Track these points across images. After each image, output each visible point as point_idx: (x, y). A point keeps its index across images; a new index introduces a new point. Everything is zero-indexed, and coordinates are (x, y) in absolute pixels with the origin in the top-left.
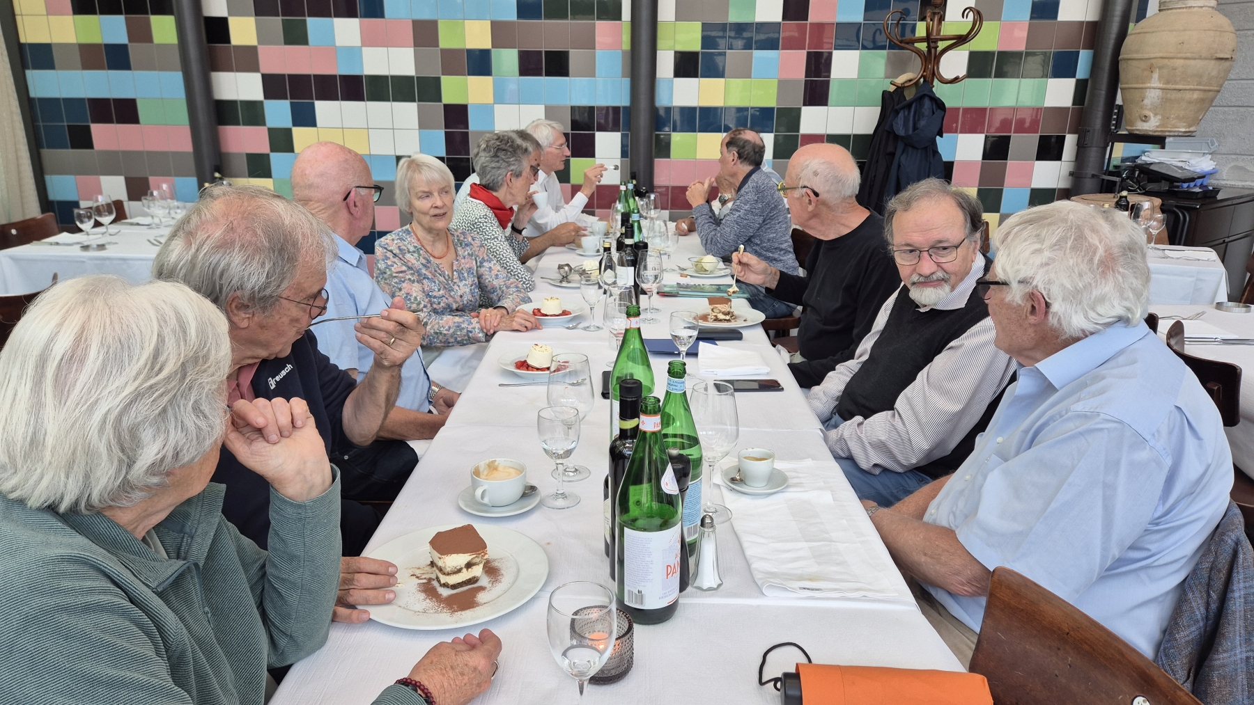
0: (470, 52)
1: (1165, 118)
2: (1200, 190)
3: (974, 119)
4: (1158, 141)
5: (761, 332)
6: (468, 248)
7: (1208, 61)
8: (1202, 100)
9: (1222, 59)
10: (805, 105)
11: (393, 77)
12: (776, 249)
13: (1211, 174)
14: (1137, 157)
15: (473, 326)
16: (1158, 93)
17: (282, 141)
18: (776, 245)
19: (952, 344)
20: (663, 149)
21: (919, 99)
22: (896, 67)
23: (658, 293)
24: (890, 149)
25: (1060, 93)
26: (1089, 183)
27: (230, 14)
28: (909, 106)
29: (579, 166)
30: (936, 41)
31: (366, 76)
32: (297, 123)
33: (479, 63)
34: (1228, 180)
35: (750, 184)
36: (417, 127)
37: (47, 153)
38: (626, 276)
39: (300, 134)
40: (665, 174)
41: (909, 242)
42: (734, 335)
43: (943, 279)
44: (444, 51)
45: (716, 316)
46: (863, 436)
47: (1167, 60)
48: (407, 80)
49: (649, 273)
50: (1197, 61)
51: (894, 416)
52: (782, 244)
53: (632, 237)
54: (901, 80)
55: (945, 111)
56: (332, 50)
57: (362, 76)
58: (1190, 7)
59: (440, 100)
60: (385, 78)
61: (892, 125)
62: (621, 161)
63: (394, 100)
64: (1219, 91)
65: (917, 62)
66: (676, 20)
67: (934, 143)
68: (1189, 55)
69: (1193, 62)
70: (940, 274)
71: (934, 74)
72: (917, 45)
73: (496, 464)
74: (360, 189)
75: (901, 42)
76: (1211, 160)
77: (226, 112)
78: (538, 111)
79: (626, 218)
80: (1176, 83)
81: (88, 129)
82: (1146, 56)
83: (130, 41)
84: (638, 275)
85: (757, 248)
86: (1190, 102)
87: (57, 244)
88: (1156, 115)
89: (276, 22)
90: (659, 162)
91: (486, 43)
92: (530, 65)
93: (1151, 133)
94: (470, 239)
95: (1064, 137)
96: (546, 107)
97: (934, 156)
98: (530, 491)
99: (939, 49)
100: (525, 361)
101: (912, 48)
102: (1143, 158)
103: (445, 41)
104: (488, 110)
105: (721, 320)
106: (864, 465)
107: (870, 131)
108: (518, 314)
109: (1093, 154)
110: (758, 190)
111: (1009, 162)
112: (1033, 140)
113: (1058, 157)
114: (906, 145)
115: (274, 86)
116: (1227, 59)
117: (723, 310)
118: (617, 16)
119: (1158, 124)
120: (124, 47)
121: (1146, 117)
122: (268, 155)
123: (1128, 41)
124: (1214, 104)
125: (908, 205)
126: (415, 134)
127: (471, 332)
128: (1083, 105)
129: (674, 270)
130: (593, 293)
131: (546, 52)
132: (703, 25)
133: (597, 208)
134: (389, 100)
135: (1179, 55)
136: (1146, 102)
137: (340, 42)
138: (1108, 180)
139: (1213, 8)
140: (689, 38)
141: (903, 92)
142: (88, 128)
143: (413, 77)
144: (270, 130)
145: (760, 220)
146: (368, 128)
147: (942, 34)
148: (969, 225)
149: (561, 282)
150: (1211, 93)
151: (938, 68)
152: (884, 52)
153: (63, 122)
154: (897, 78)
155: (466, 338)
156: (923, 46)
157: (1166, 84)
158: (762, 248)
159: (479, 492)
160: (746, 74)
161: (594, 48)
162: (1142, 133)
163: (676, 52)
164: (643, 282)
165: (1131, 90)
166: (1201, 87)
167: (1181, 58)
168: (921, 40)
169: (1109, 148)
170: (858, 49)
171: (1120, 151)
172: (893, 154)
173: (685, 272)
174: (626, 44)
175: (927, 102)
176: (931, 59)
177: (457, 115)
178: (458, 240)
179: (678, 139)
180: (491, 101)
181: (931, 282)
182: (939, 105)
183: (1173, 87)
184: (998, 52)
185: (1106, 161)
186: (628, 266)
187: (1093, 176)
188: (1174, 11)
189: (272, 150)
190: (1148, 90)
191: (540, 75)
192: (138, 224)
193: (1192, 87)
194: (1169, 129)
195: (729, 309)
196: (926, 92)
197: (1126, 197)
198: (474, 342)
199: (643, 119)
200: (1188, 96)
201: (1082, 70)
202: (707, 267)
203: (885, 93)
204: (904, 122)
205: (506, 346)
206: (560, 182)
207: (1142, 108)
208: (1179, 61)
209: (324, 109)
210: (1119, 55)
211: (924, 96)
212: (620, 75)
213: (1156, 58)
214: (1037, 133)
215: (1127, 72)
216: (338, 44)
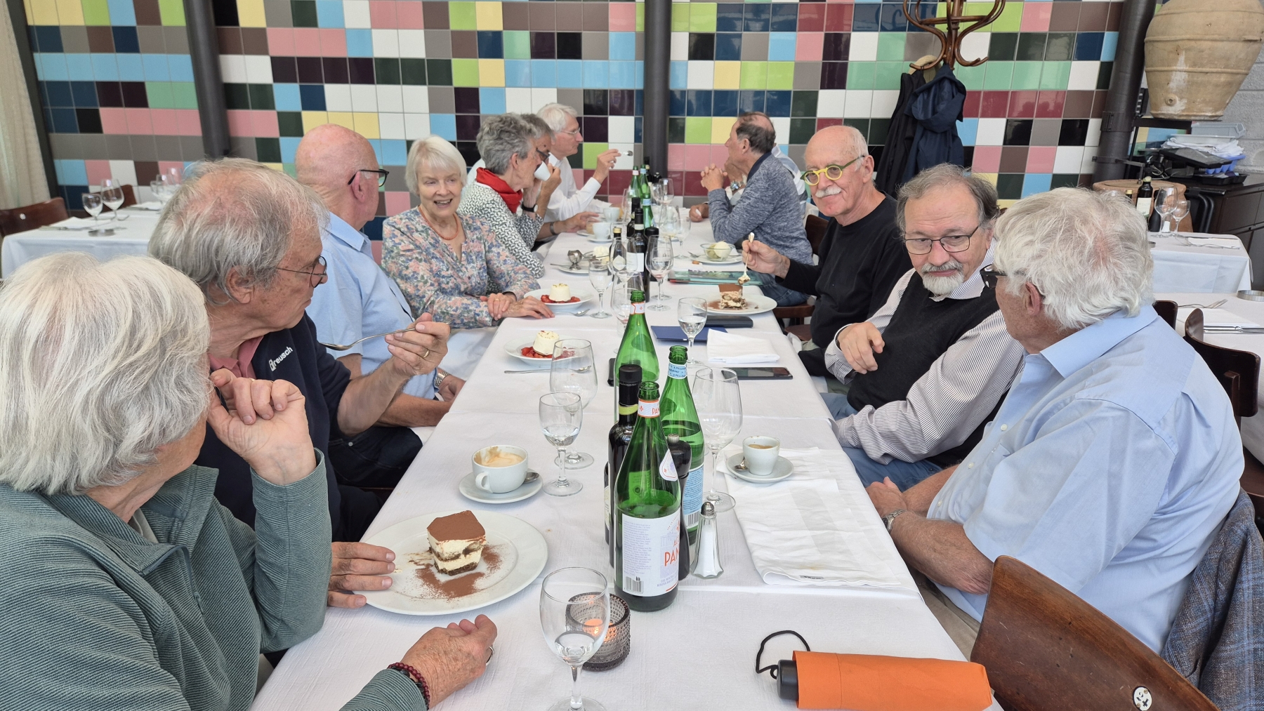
0: (481, 34)
1: (1191, 102)
2: (1226, 176)
3: (996, 103)
4: (1184, 125)
5: (772, 321)
6: (477, 232)
7: (1236, 43)
8: (1229, 84)
9: (1250, 41)
10: (823, 87)
11: (404, 60)
12: (787, 237)
13: (1238, 160)
14: (1163, 142)
15: (481, 309)
16: (1184, 75)
17: (291, 126)
18: (787, 234)
19: (967, 334)
20: (678, 134)
21: (939, 82)
22: (916, 49)
23: (669, 280)
24: (909, 134)
25: (1084, 75)
26: (1112, 169)
28: (928, 89)
29: (592, 150)
30: (957, 22)
31: (376, 59)
32: (306, 106)
33: (490, 45)
34: (1255, 166)
35: (761, 170)
36: (428, 111)
37: (55, 137)
38: (636, 262)
39: (310, 119)
40: (679, 159)
41: (921, 229)
42: (745, 322)
43: (956, 269)
44: (454, 33)
45: (726, 303)
46: (873, 425)
47: (1193, 43)
48: (418, 62)
49: (659, 260)
50: (1225, 43)
51: (906, 406)
52: (792, 232)
53: (642, 222)
54: (920, 62)
55: (965, 95)
56: (342, 32)
57: (372, 59)
59: (450, 83)
60: (395, 61)
61: (910, 109)
62: (635, 146)
63: (404, 83)
64: (1247, 74)
65: (938, 44)
66: (692, 2)
67: (954, 127)
68: (1216, 37)
69: (1220, 44)
70: (952, 264)
71: (954, 57)
72: (937, 26)
73: (498, 450)
74: (365, 173)
75: (921, 23)
76: (1238, 145)
77: (234, 96)
78: (550, 95)
79: (636, 204)
80: (1202, 66)
81: (96, 113)
82: (1173, 38)
83: (138, 23)
84: (648, 261)
85: (768, 237)
86: (1217, 86)
87: (66, 229)
88: (1181, 98)
89: (285, 4)
90: (672, 147)
91: (497, 25)
92: (543, 47)
93: (1176, 118)
94: (479, 224)
95: (1088, 121)
96: (558, 90)
97: (953, 140)
98: (531, 478)
99: (960, 30)
100: (532, 348)
101: (931, 29)
102: (1169, 143)
103: (456, 23)
104: (499, 93)
105: (731, 308)
106: (875, 453)
107: (890, 116)
108: (527, 301)
109: (1117, 138)
110: (770, 178)
111: (1031, 147)
112: (1056, 124)
113: (1081, 142)
114: (925, 129)
115: (283, 69)
116: (1255, 41)
117: (734, 297)
119: (1184, 108)
120: (132, 29)
121: (1171, 100)
122: (278, 139)
123: (1154, 22)
124: (1242, 88)
125: (920, 192)
126: (427, 116)
127: (478, 315)
128: (1107, 88)
129: (686, 257)
130: (602, 279)
131: (558, 34)
132: (719, 5)
133: (610, 194)
134: (399, 83)
135: (1207, 37)
136: (1171, 85)
138: (1132, 166)
140: (706, 20)
141: (922, 75)
142: (97, 111)
143: (422, 60)
144: (280, 114)
145: (770, 208)
146: (378, 112)
147: (963, 15)
148: (982, 213)
149: (571, 268)
150: (1238, 76)
151: (959, 50)
152: (904, 34)
153: (72, 106)
154: (916, 60)
155: (473, 320)
156: (943, 28)
157: (1192, 67)
158: (773, 237)
159: (479, 479)
160: (762, 56)
161: (607, 30)
162: (1167, 117)
163: (690, 34)
164: (653, 269)
165: (1157, 73)
166: (1229, 70)
167: (1208, 40)
168: (941, 21)
169: (1133, 133)
170: (877, 31)
171: (1144, 136)
172: (911, 139)
173: (697, 259)
174: (640, 25)
175: (947, 85)
176: (952, 40)
177: (467, 99)
178: (467, 224)
179: (692, 124)
180: (503, 84)
181: (943, 272)
182: (960, 88)
183: (1200, 69)
184: (1021, 34)
185: (1130, 146)
186: (638, 252)
187: (1117, 161)
189: (282, 134)
190: (1174, 73)
191: (552, 57)
192: (147, 209)
193: (1219, 70)
194: (1195, 113)
195: (739, 297)
196: (946, 75)
197: (1149, 183)
198: (480, 325)
199: (657, 103)
200: (1214, 79)
201: (1107, 53)
202: (720, 253)
203: (904, 76)
204: (923, 105)
205: (514, 333)
206: (572, 167)
207: (1167, 91)
208: (1206, 43)
209: (332, 91)
210: (1144, 37)
211: (944, 78)
212: (634, 57)
213: (1183, 40)
214: (1060, 117)
215: (1153, 55)
216: (348, 25)
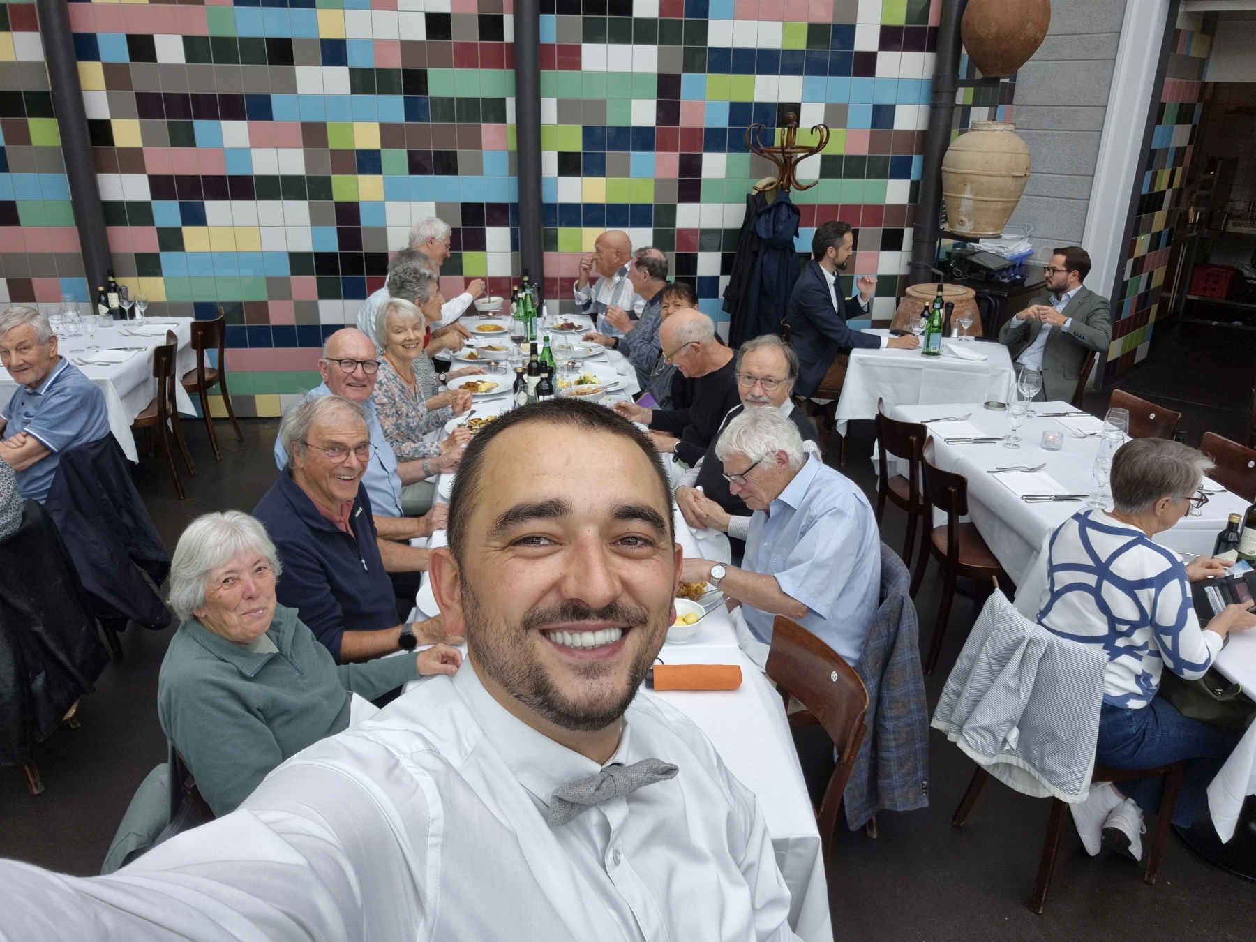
0: (359, 152)
1: (977, 223)
2: (1008, 281)
7: (1006, 179)
8: (1005, 210)
9: (1018, 177)
10: (680, 201)
11: (283, 177)
13: (1027, 255)
16: (971, 202)
17: (172, 240)
20: (551, 243)
21: (778, 205)
22: (756, 170)
24: (754, 249)
25: (897, 192)
26: (922, 273)
27: (113, 116)
28: (769, 210)
29: (469, 258)
30: (790, 153)
31: (256, 176)
32: (187, 222)
33: (368, 162)
36: (309, 224)
39: (189, 233)
40: (554, 266)
44: (331, 150)
47: (975, 177)
48: (297, 179)
50: (999, 178)
54: (762, 183)
55: (800, 215)
56: (222, 153)
57: (251, 177)
58: (994, 130)
59: (331, 198)
60: (275, 178)
61: (755, 227)
62: (512, 255)
63: (285, 198)
64: (1018, 201)
65: (774, 168)
66: (559, 122)
67: (791, 243)
68: (992, 173)
69: (995, 179)
71: (790, 180)
72: (774, 154)
75: (761, 152)
76: (1028, 242)
77: (113, 214)
78: (430, 208)
80: (983, 195)
82: (960, 171)
83: (7, 144)
86: (995, 211)
88: (969, 220)
89: (162, 124)
90: (548, 255)
91: (375, 144)
92: (417, 165)
93: (965, 235)
95: (903, 230)
96: (436, 204)
97: (791, 255)
99: (794, 159)
101: (770, 157)
103: (335, 142)
104: (379, 208)
107: (739, 227)
109: (925, 247)
112: (876, 233)
113: (899, 248)
114: (767, 247)
115: (162, 187)
116: (1021, 177)
118: (502, 119)
119: (971, 228)
120: (2, 150)
121: (963, 222)
122: (157, 255)
123: (948, 153)
124: (1014, 212)
128: (916, 202)
131: (434, 152)
132: (584, 127)
134: (279, 199)
135: (985, 173)
136: (962, 209)
137: (228, 142)
139: (1011, 131)
140: (572, 140)
141: (764, 196)
143: (300, 178)
144: (159, 230)
146: (259, 226)
147: (796, 144)
150: (1011, 204)
151: (794, 176)
152: (748, 155)
154: (758, 179)
157: (976, 196)
160: (625, 173)
161: (481, 148)
162: (960, 234)
163: (559, 153)
165: (951, 199)
166: (1003, 199)
167: (986, 175)
169: (938, 242)
170: (725, 152)
171: (947, 243)
172: (756, 253)
174: (512, 145)
175: (784, 208)
176: (788, 167)
177: (348, 214)
179: (564, 233)
180: (382, 199)
182: (795, 210)
183: (981, 198)
184: (846, 156)
185: (937, 250)
187: (926, 267)
188: (981, 132)
189: (162, 249)
190: (963, 200)
191: (430, 173)
193: (996, 199)
194: (980, 233)
196: (782, 200)
199: (531, 215)
200: (993, 206)
201: (915, 173)
203: (749, 197)
204: (766, 224)
207: (959, 214)
208: (984, 177)
209: (213, 208)
210: (941, 166)
211: (782, 202)
212: (507, 173)
213: (967, 174)
214: (881, 226)
215: (948, 181)
216: (226, 145)
